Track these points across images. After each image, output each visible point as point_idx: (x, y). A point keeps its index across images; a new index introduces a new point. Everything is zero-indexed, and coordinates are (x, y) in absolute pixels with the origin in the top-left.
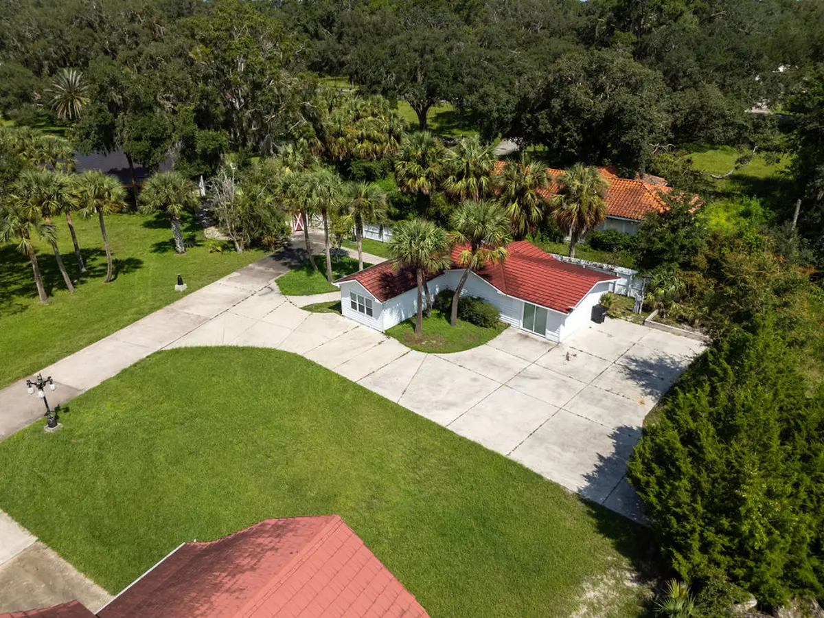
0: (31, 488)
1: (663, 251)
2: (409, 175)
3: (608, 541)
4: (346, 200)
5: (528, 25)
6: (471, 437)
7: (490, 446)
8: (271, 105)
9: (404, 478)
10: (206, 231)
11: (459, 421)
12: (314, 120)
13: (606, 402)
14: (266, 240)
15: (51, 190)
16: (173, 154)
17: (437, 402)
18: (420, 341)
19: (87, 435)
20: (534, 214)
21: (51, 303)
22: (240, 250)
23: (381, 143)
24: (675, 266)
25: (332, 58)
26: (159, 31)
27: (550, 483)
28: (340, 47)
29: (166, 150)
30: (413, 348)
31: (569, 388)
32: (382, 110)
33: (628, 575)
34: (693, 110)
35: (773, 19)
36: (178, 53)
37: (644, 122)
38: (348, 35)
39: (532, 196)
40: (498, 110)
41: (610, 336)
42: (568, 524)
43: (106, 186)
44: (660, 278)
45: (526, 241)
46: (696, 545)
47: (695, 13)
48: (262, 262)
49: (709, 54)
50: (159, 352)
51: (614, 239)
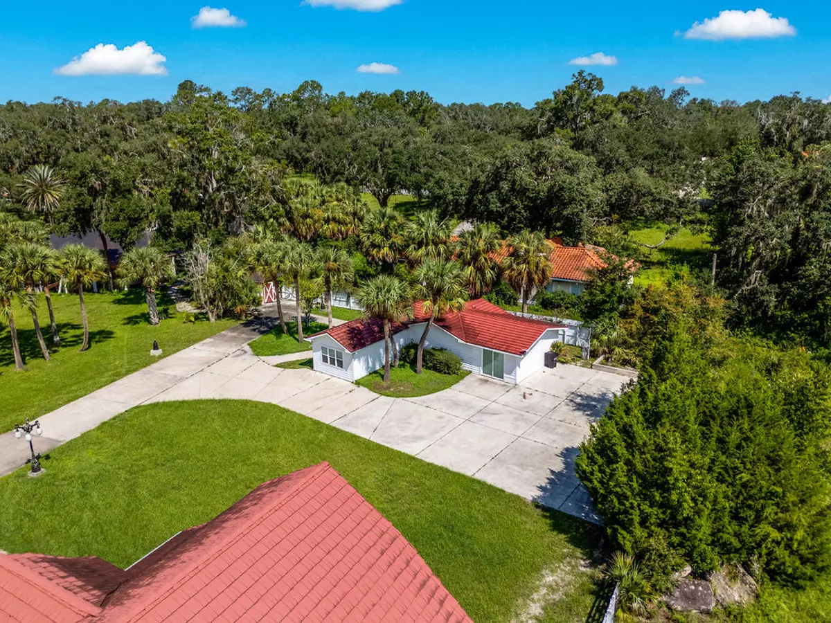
0: (18, 522)
1: (604, 302)
2: (373, 245)
3: (562, 536)
4: (316, 264)
5: (478, 127)
6: (438, 463)
7: (455, 469)
8: (244, 187)
9: (377, 499)
10: (178, 305)
11: (427, 451)
12: (283, 202)
13: (559, 430)
14: (238, 308)
15: (35, 261)
16: (150, 231)
17: (406, 437)
18: (388, 388)
19: (71, 478)
20: (488, 276)
21: (27, 370)
22: (213, 320)
23: (346, 224)
24: (615, 314)
25: (297, 155)
26: (131, 131)
27: (511, 495)
28: (304, 145)
29: (143, 230)
30: (382, 394)
31: (526, 420)
32: (346, 196)
33: (582, 562)
34: (625, 188)
35: (691, 118)
36: (152, 148)
37: (582, 197)
38: (311, 134)
39: (485, 259)
40: (452, 193)
41: (561, 378)
42: (528, 526)
43: (87, 258)
44: (603, 326)
45: (482, 299)
46: (637, 519)
47: (624, 112)
48: (234, 329)
49: (637, 145)
50: (137, 407)
51: (562, 299)
